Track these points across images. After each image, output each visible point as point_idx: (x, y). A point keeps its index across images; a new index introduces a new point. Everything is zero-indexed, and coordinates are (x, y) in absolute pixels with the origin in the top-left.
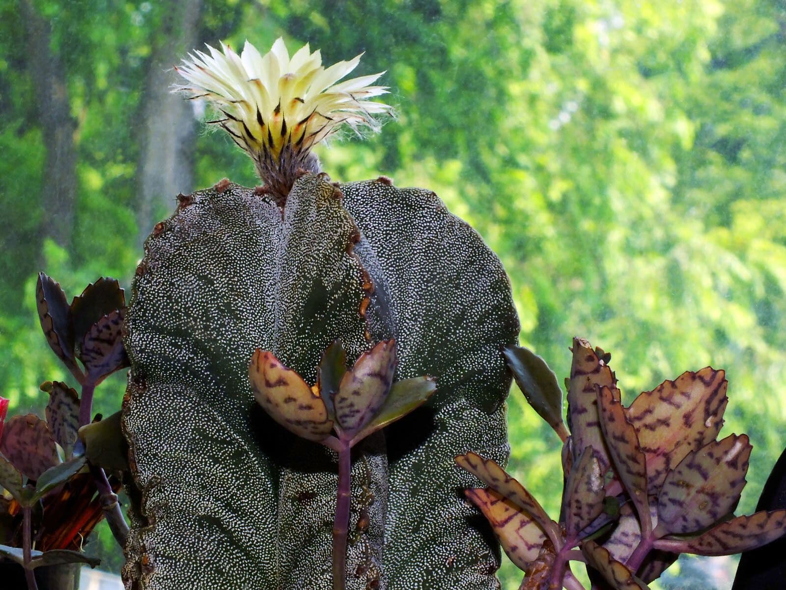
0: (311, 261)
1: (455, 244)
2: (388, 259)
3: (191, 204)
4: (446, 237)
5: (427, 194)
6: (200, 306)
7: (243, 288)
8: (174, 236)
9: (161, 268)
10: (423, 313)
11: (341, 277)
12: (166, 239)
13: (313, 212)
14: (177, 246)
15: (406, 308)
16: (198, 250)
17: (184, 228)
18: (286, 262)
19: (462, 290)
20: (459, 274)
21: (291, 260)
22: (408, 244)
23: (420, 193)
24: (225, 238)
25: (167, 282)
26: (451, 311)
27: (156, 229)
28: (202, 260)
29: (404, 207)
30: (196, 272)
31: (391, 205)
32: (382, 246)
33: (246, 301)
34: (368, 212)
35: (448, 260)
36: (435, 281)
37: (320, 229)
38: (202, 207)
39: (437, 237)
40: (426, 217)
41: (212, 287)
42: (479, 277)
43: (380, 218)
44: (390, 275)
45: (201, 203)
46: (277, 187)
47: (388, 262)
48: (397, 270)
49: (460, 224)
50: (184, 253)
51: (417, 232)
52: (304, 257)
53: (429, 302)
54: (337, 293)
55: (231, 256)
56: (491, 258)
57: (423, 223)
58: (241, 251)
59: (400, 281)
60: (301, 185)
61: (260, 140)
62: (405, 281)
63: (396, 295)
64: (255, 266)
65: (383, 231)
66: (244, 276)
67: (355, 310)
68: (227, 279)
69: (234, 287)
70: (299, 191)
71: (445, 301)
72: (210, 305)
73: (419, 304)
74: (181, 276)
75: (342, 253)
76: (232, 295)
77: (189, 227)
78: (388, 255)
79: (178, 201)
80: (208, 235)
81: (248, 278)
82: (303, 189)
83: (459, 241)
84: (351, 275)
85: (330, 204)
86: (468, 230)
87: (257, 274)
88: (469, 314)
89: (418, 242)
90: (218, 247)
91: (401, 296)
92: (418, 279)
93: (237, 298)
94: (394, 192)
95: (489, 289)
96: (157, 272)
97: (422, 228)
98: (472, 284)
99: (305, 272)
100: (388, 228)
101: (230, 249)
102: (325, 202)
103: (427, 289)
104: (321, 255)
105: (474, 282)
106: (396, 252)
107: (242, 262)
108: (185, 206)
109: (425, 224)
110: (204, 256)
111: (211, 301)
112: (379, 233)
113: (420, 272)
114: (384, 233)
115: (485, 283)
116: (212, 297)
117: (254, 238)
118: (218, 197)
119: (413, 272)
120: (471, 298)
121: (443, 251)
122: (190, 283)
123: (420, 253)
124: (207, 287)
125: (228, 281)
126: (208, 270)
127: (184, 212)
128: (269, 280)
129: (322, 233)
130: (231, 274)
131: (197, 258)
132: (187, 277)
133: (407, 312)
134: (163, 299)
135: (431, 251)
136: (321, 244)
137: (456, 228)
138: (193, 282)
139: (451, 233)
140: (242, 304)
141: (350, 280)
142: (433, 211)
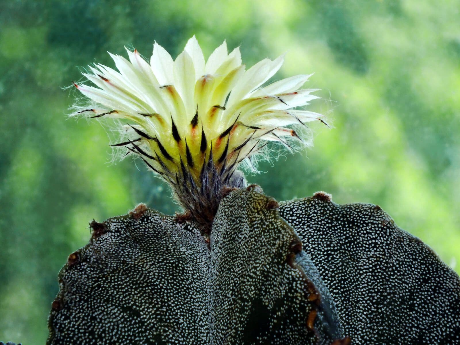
0: (248, 281)
1: (405, 261)
2: (332, 281)
3: (105, 232)
4: (395, 254)
5: (370, 209)
6: (126, 340)
7: (173, 318)
8: (90, 267)
9: (80, 301)
10: (375, 338)
11: (283, 292)
12: (81, 271)
13: (246, 228)
14: (94, 278)
15: (356, 334)
16: (118, 281)
17: (100, 258)
18: (218, 287)
19: (417, 312)
20: (412, 294)
21: (225, 285)
22: (352, 264)
23: (363, 208)
24: (148, 267)
25: (87, 316)
26: (407, 335)
27: (70, 259)
28: (124, 290)
29: (345, 224)
30: (119, 304)
31: (331, 223)
32: (324, 267)
33: (177, 332)
34: (305, 233)
35: (399, 279)
36: (385, 303)
37: (255, 245)
38: (118, 236)
39: (384, 255)
40: (371, 233)
41: (139, 319)
42: (435, 297)
43: (319, 238)
44: (335, 298)
45: (116, 231)
46: (200, 211)
47: (332, 284)
48: (342, 293)
49: (409, 239)
50: (104, 284)
51: (361, 251)
52: (239, 278)
53: (381, 325)
54: (280, 310)
55: (157, 285)
56: (448, 275)
57: (368, 241)
58: (167, 280)
59: (346, 304)
60: (229, 203)
61: (177, 159)
62: (352, 304)
63: (343, 320)
64: (184, 295)
65: (324, 252)
66: (173, 305)
67: (301, 325)
68: (155, 309)
69: (163, 317)
70: (227, 210)
71: (399, 324)
72: (137, 339)
73: (370, 328)
74: (103, 308)
75: (283, 265)
76: (161, 326)
77: (106, 257)
78: (332, 277)
79: (92, 229)
80: (128, 264)
81: (178, 307)
82: (231, 206)
83: (409, 258)
84: (295, 288)
85: (265, 215)
86: (418, 245)
87: (187, 303)
88: (427, 338)
89: (364, 261)
90: (141, 276)
91: (349, 320)
92: (366, 301)
93: (167, 329)
94: (333, 209)
95: (449, 310)
96: (75, 306)
97: (367, 246)
98: (427, 304)
99: (241, 294)
100: (329, 248)
101: (154, 277)
102: (259, 214)
103: (377, 311)
104: (258, 273)
105: (430, 303)
106: (340, 273)
107: (169, 291)
108: (99, 235)
109: (370, 242)
110: (126, 286)
111: (139, 335)
112: (320, 254)
113: (368, 294)
114: (325, 253)
115: (442, 303)
116: (140, 330)
117: (180, 265)
118: (134, 225)
119: (360, 293)
120: (428, 320)
121: (393, 269)
122: (114, 316)
123: (366, 272)
124: (133, 319)
125: (156, 311)
126: (132, 301)
127: (99, 242)
128: (201, 310)
129: (257, 248)
130: (158, 304)
131: (119, 289)
132: (109, 309)
133: (357, 338)
134: (85, 335)
135: (379, 270)
136: (257, 261)
137: (406, 244)
138: (117, 314)
139: (400, 250)
140: (173, 336)
141: (293, 293)
142: (378, 227)
